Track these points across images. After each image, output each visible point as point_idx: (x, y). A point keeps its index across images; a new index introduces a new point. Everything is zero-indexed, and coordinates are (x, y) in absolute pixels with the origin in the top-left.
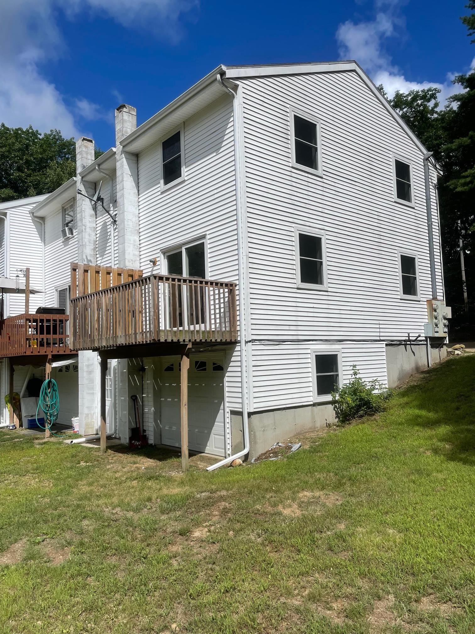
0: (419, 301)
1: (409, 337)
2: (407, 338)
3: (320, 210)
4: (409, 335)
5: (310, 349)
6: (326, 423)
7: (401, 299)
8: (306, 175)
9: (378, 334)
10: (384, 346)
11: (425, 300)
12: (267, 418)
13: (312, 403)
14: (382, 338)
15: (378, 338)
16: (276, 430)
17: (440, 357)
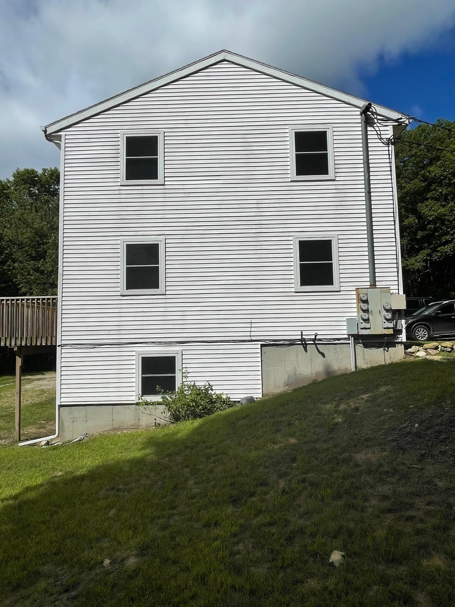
0: (340, 291)
1: (302, 335)
2: (300, 337)
3: (160, 216)
4: (302, 333)
5: (135, 351)
6: (155, 422)
7: (296, 292)
8: (141, 188)
9: (248, 334)
10: (259, 346)
11: (354, 288)
12: (77, 412)
13: (134, 402)
14: (253, 338)
15: (249, 338)
16: (87, 422)
17: (385, 358)
